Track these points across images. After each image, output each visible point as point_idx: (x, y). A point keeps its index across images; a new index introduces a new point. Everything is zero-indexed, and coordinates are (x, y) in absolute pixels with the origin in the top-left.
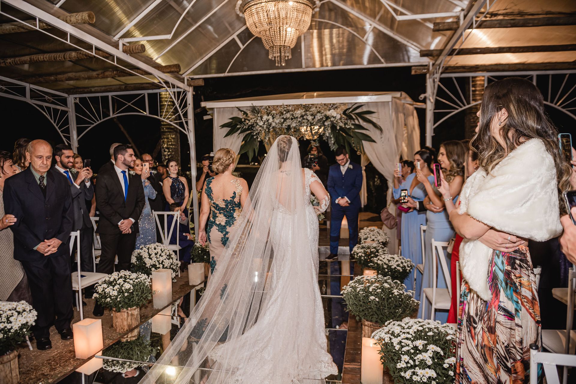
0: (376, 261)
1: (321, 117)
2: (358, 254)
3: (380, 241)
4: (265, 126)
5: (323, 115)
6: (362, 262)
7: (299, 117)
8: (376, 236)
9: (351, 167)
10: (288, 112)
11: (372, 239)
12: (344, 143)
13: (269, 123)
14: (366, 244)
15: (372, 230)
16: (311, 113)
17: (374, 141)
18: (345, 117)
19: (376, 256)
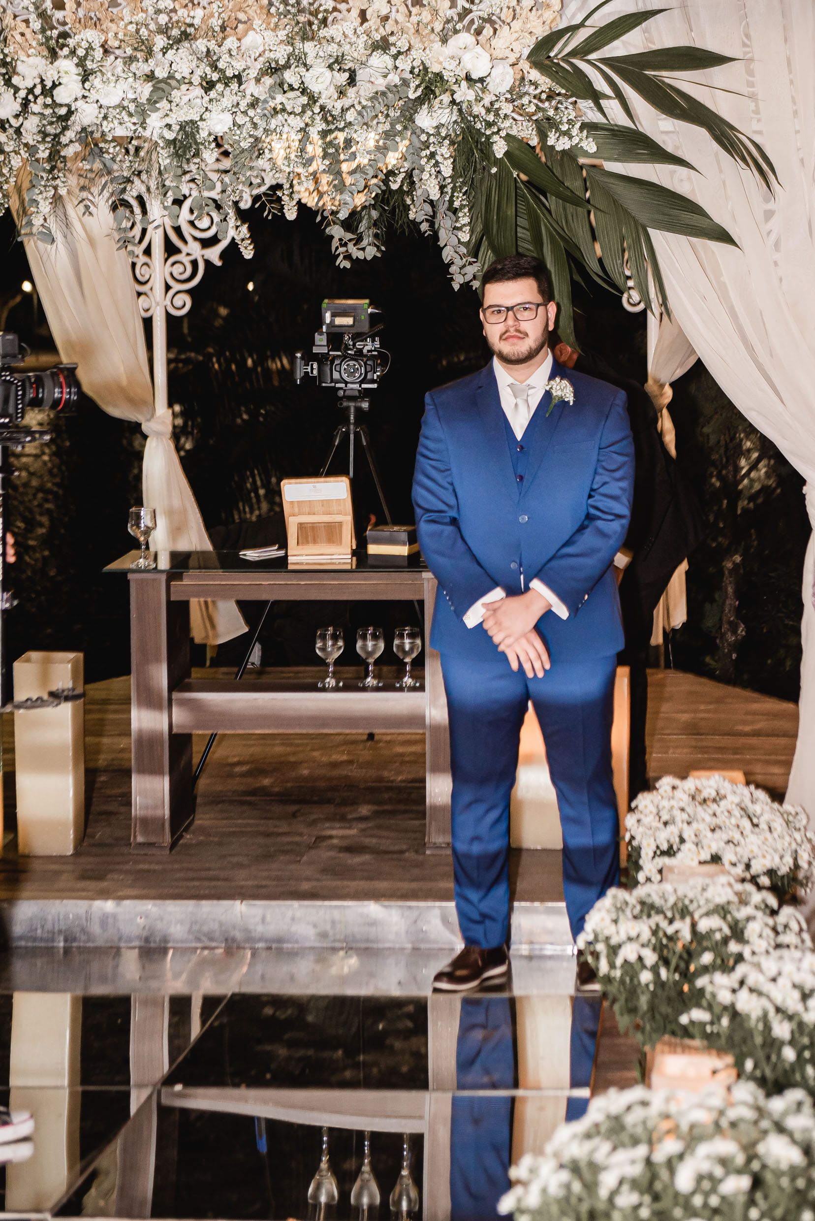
0: (725, 997)
1: (394, 79)
2: (614, 950)
3: (758, 867)
4: (31, 125)
5: (404, 64)
6: (643, 1001)
7: (253, 73)
8: (737, 836)
9: (564, 390)
10: (185, 36)
11: (706, 856)
12: (537, 240)
13: (55, 105)
14: (668, 887)
15: (709, 792)
16: (333, 49)
17: (724, 237)
18: (545, 83)
19: (726, 964)
